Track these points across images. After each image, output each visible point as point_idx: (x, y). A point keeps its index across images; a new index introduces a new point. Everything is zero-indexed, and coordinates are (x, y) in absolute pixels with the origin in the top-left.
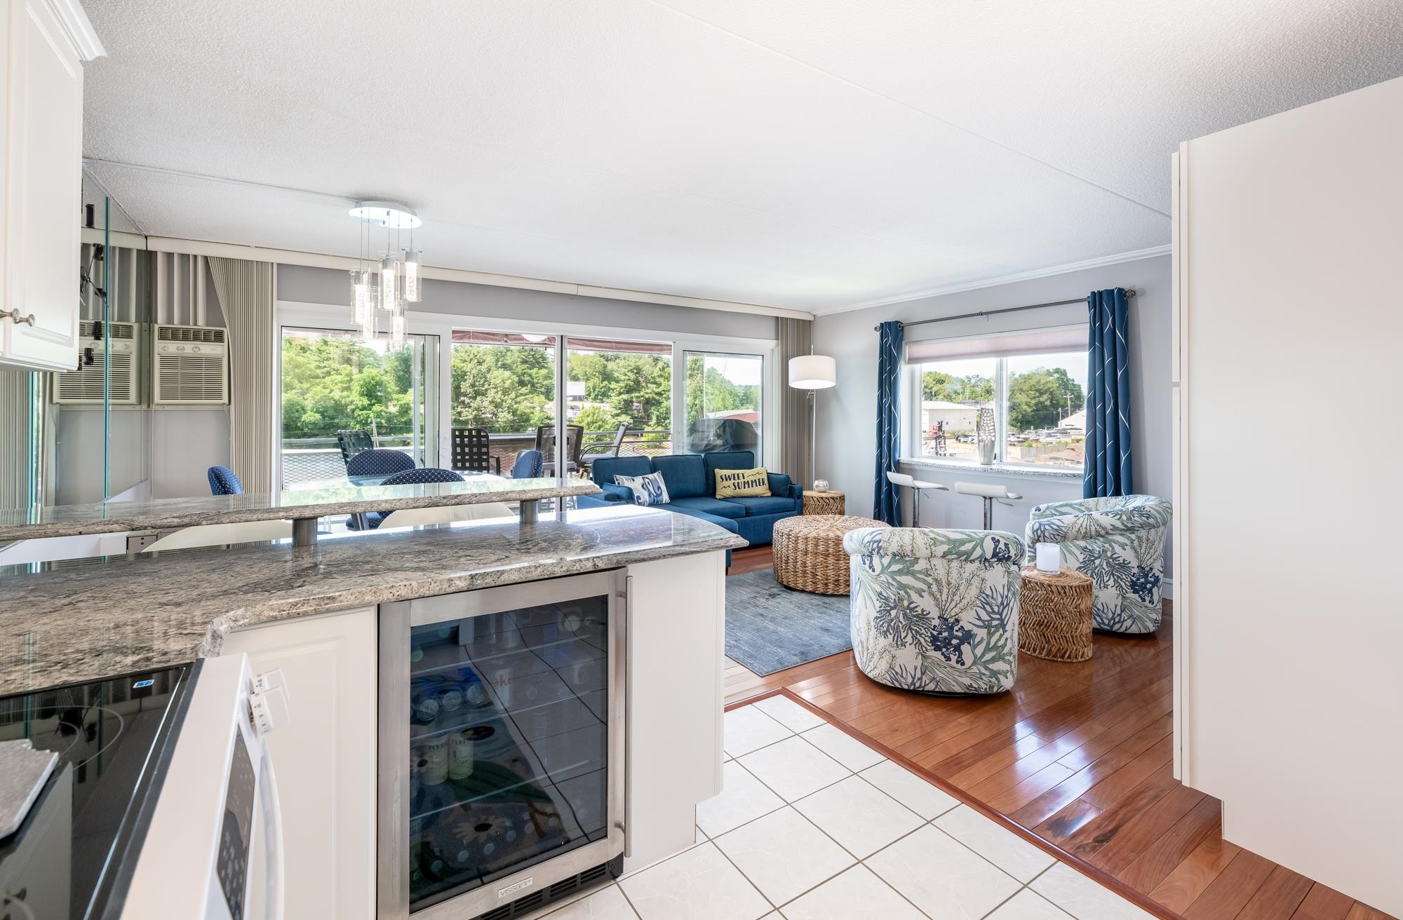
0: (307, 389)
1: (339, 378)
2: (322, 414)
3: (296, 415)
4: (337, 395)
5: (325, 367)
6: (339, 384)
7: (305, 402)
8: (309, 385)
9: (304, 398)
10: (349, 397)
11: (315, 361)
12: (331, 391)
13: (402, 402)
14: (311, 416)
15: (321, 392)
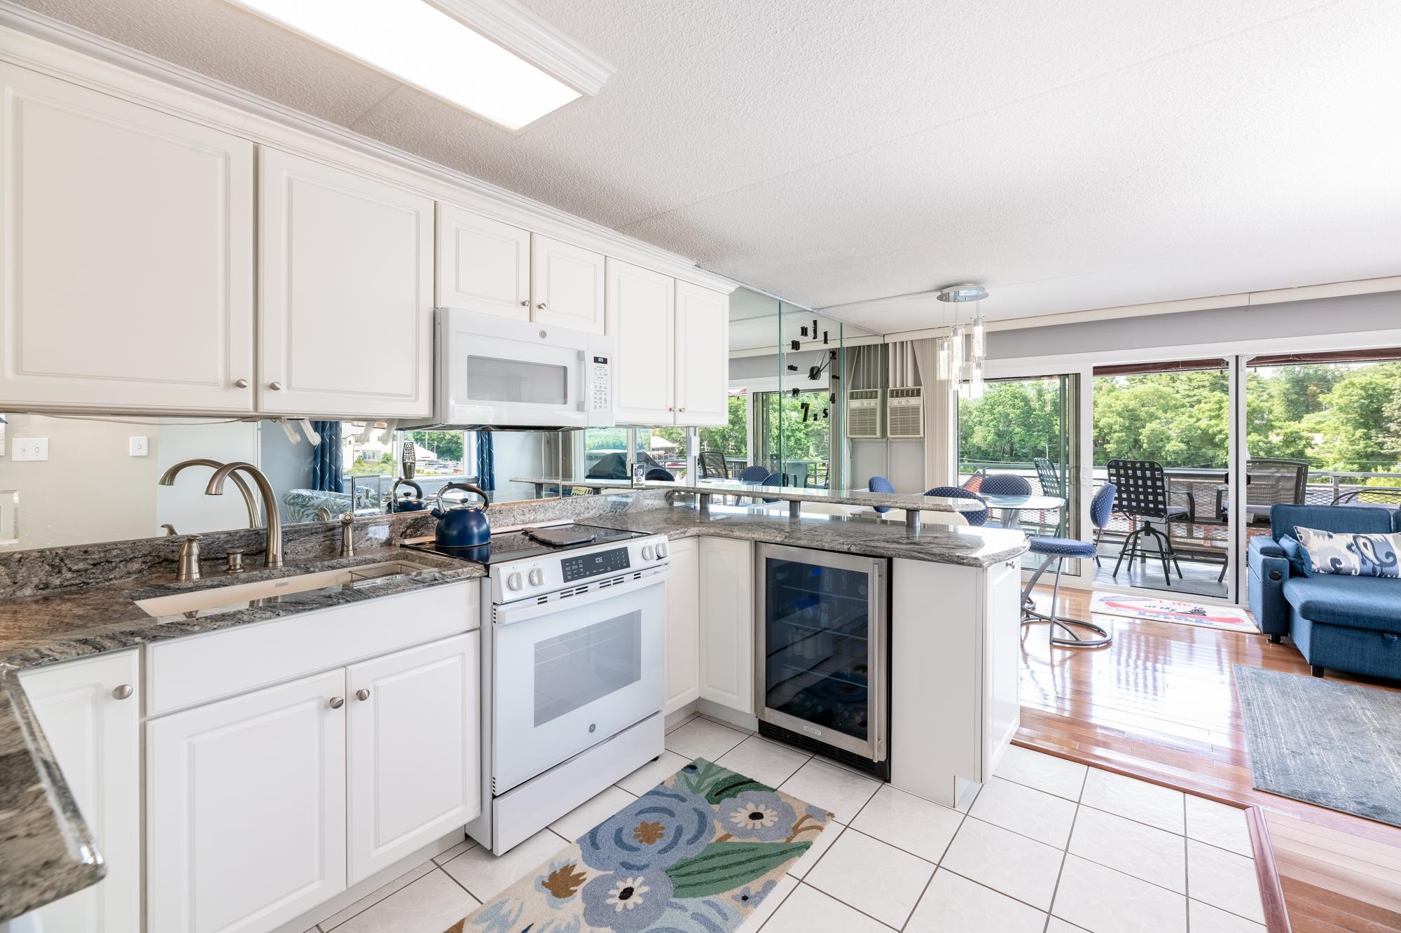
0: (1172, 418)
1: (1207, 406)
2: (1187, 443)
3: (1160, 444)
4: (1203, 424)
5: (1195, 395)
6: (1207, 413)
7: (1170, 432)
8: (1173, 414)
9: (1168, 428)
10: (1217, 425)
11: (1185, 390)
12: (1198, 420)
13: (1288, 431)
14: (1175, 446)
15: (1186, 421)
